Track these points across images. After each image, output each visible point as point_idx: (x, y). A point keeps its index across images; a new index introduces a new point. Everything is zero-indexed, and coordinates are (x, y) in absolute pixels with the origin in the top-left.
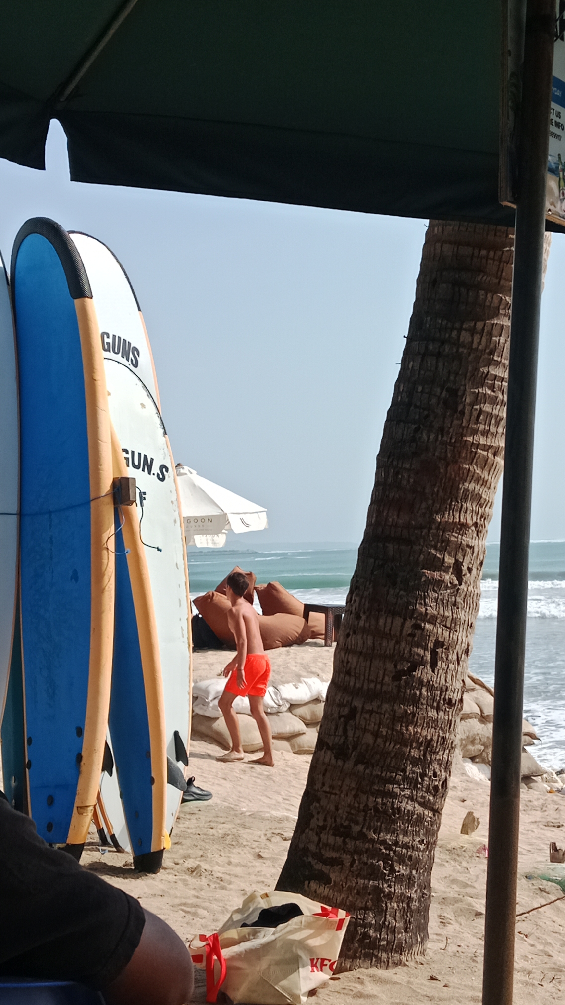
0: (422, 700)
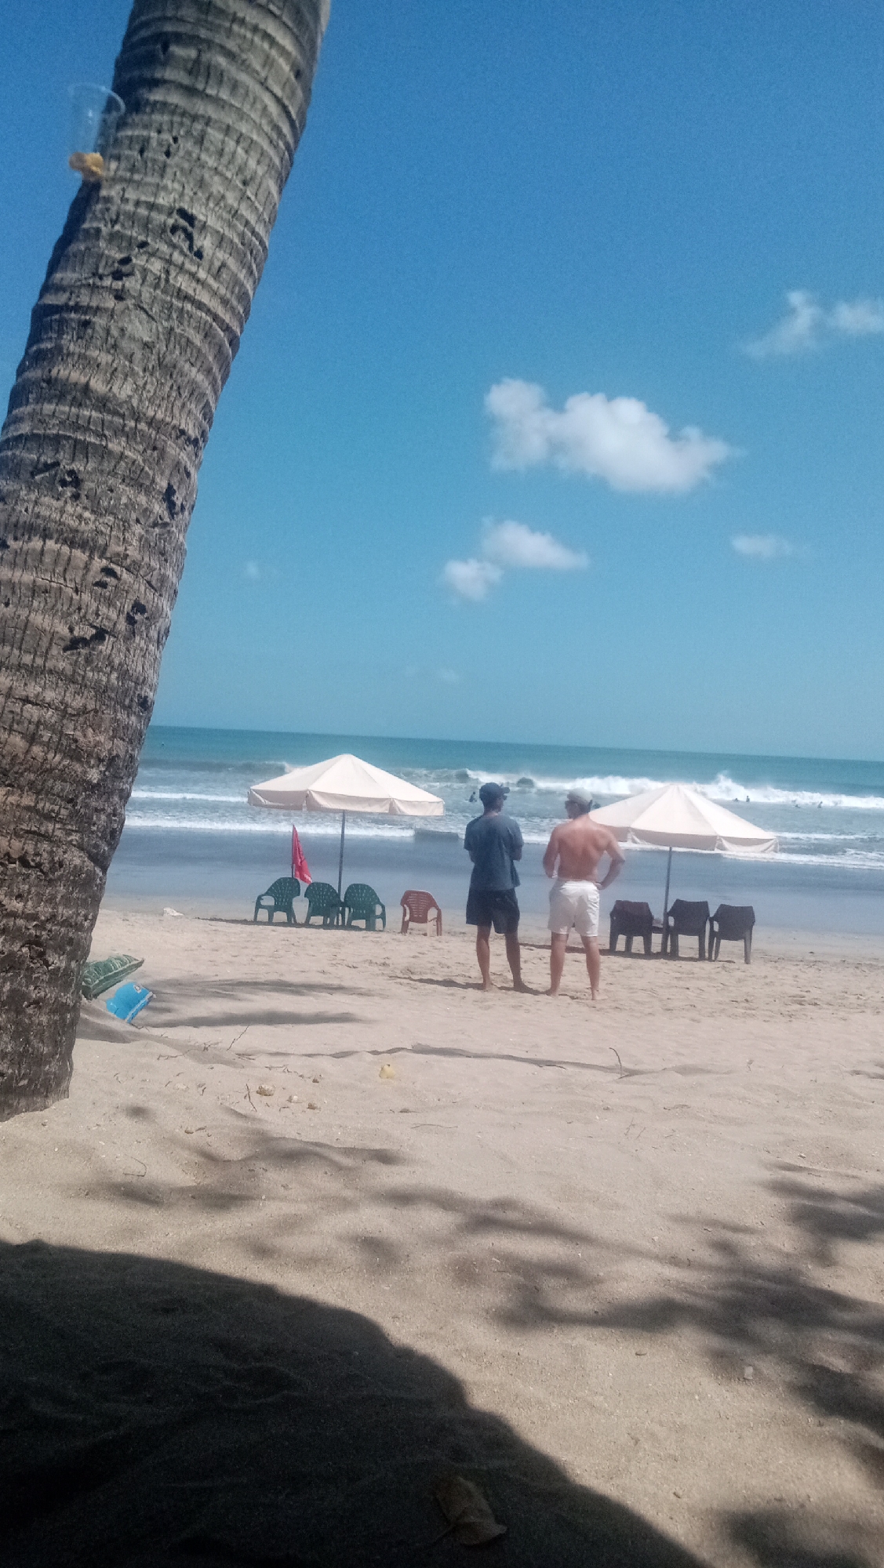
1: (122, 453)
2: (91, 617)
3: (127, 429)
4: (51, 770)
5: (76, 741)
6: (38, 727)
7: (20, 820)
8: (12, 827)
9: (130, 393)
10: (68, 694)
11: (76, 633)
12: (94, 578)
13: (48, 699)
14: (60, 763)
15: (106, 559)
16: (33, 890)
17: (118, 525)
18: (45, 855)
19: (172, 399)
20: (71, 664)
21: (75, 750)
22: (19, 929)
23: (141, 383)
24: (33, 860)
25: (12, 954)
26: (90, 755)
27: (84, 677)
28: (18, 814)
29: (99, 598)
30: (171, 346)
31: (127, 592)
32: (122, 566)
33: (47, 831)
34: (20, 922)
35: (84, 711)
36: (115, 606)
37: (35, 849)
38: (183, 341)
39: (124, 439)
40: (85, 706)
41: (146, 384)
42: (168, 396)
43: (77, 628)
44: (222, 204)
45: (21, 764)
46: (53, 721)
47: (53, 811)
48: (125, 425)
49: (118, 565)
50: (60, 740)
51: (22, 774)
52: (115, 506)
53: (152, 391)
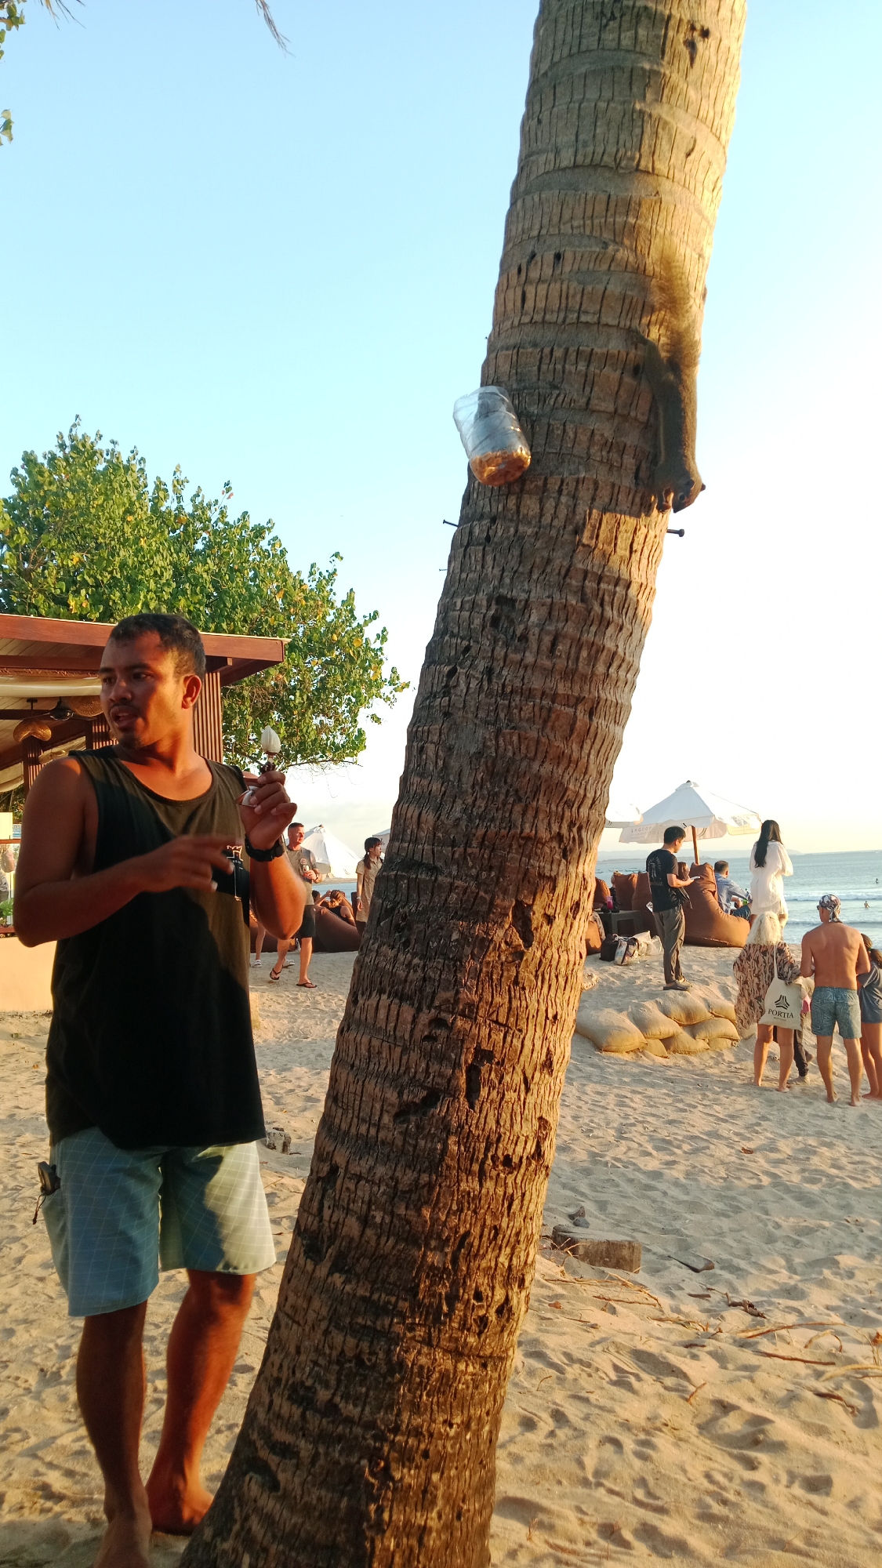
0: (448, 1160)
1: (452, 884)
2: (421, 1076)
3: (456, 856)
4: (385, 1257)
5: (408, 1222)
6: (369, 1208)
7: (355, 1313)
8: (348, 1320)
9: (458, 815)
10: (399, 1169)
11: (405, 1097)
12: (423, 1032)
13: (378, 1176)
14: (393, 1248)
15: (436, 1008)
16: (371, 1393)
17: (448, 966)
18: (381, 1355)
19: (510, 806)
20: (401, 1133)
21: (409, 1232)
22: (356, 1438)
23: (470, 801)
24: (369, 1360)
25: (349, 1467)
26: (428, 1237)
27: (415, 1147)
28: (354, 1304)
29: (428, 1056)
30: (501, 749)
31: (463, 1041)
32: (453, 1013)
33: (383, 1326)
34: (358, 1430)
35: (416, 1185)
36: (449, 1059)
37: (370, 1347)
38: (515, 738)
39: (455, 867)
40: (417, 1180)
41: (475, 800)
42: (504, 805)
43: (406, 1091)
44: (548, 570)
45: (357, 1248)
46: (383, 1200)
47: (389, 1302)
48: (453, 853)
49: (449, 1012)
50: (392, 1222)
51: (358, 1260)
52: (445, 945)
53: (483, 805)
